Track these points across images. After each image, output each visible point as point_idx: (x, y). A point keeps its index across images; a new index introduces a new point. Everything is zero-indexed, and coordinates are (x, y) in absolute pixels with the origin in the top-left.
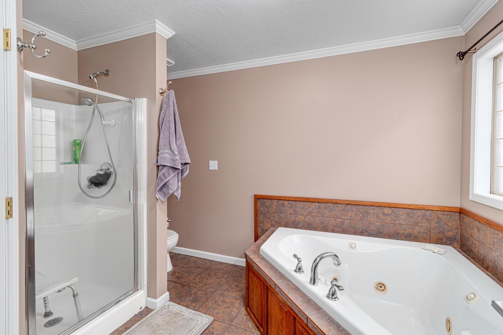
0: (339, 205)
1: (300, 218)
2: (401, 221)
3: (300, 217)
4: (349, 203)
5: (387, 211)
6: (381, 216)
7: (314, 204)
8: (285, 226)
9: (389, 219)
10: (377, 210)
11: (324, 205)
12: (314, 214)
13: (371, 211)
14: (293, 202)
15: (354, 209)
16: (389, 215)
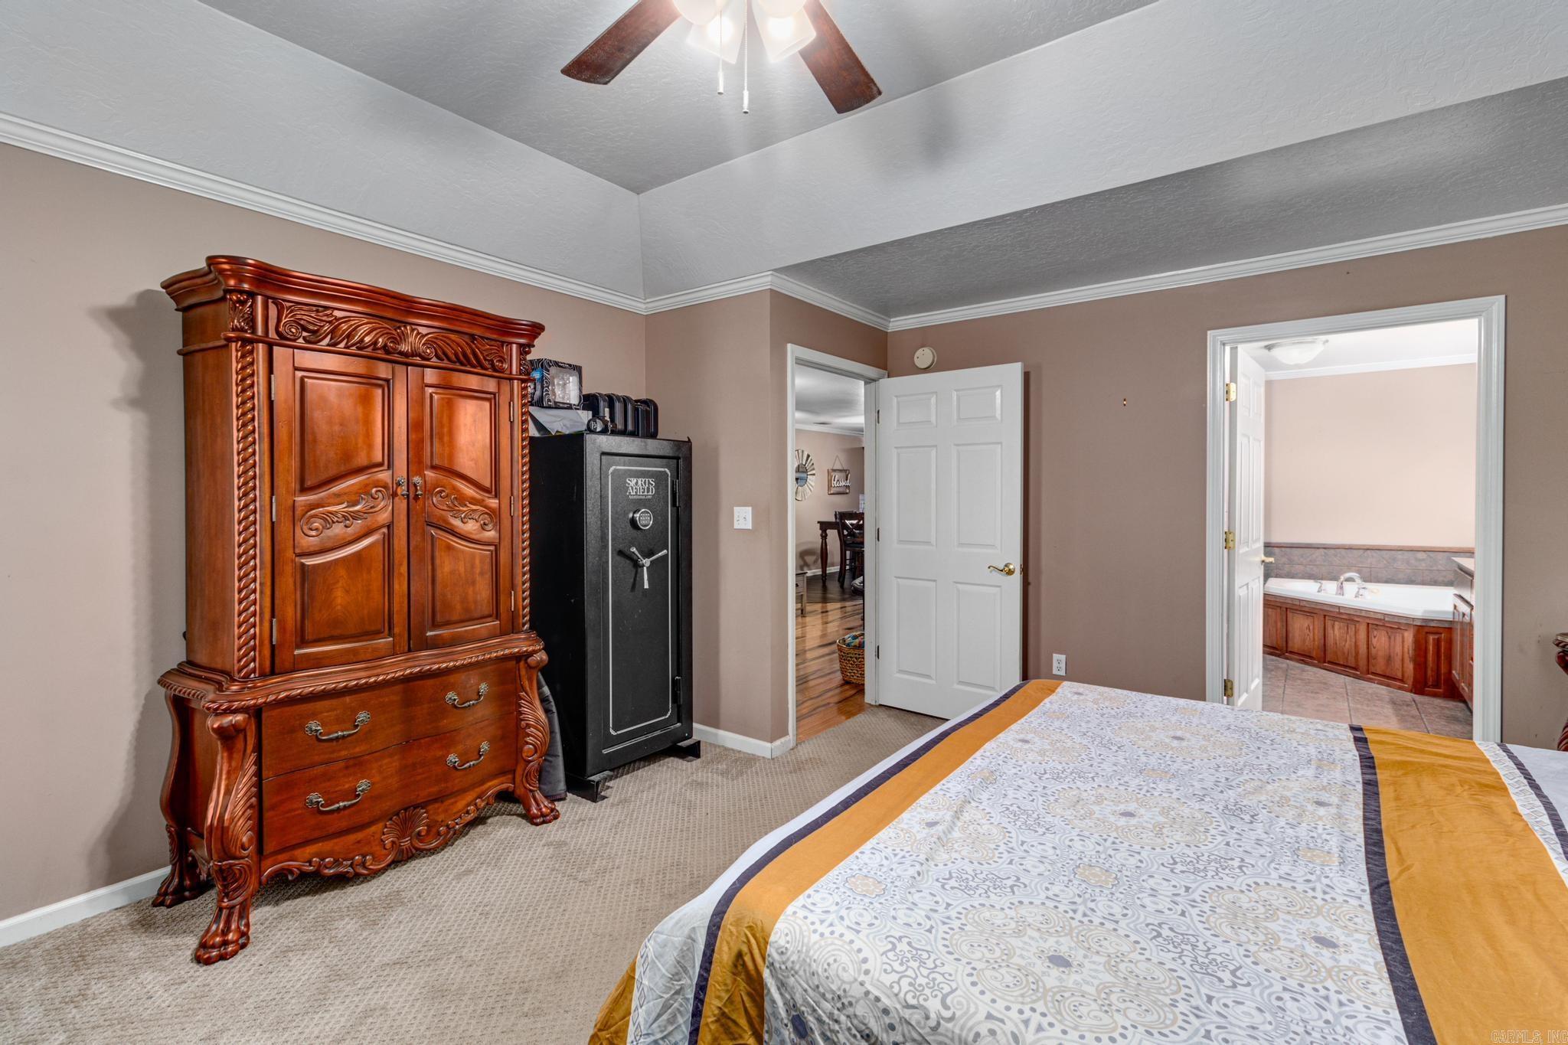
0: (1355, 551)
1: (1299, 568)
2: (1440, 567)
3: (1297, 567)
4: (1367, 549)
5: (1421, 555)
6: (1413, 562)
7: (1318, 550)
8: (1276, 577)
9: (1424, 565)
10: (1407, 555)
11: (1332, 551)
12: (1318, 563)
13: (1400, 557)
14: (1288, 550)
15: (1375, 555)
16: (1423, 560)
